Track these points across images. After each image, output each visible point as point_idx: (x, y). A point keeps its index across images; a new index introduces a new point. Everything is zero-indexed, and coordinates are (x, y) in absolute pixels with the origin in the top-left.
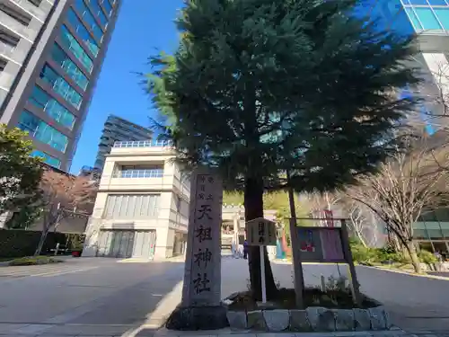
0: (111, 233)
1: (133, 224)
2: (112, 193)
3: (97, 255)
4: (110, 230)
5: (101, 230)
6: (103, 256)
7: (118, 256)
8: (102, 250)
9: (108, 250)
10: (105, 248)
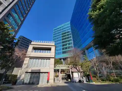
0: (30, 74)
1: (40, 70)
2: (31, 58)
3: (23, 83)
4: (29, 73)
5: (26, 72)
6: (26, 84)
7: (33, 84)
8: (25, 81)
9: (28, 81)
10: (27, 80)
